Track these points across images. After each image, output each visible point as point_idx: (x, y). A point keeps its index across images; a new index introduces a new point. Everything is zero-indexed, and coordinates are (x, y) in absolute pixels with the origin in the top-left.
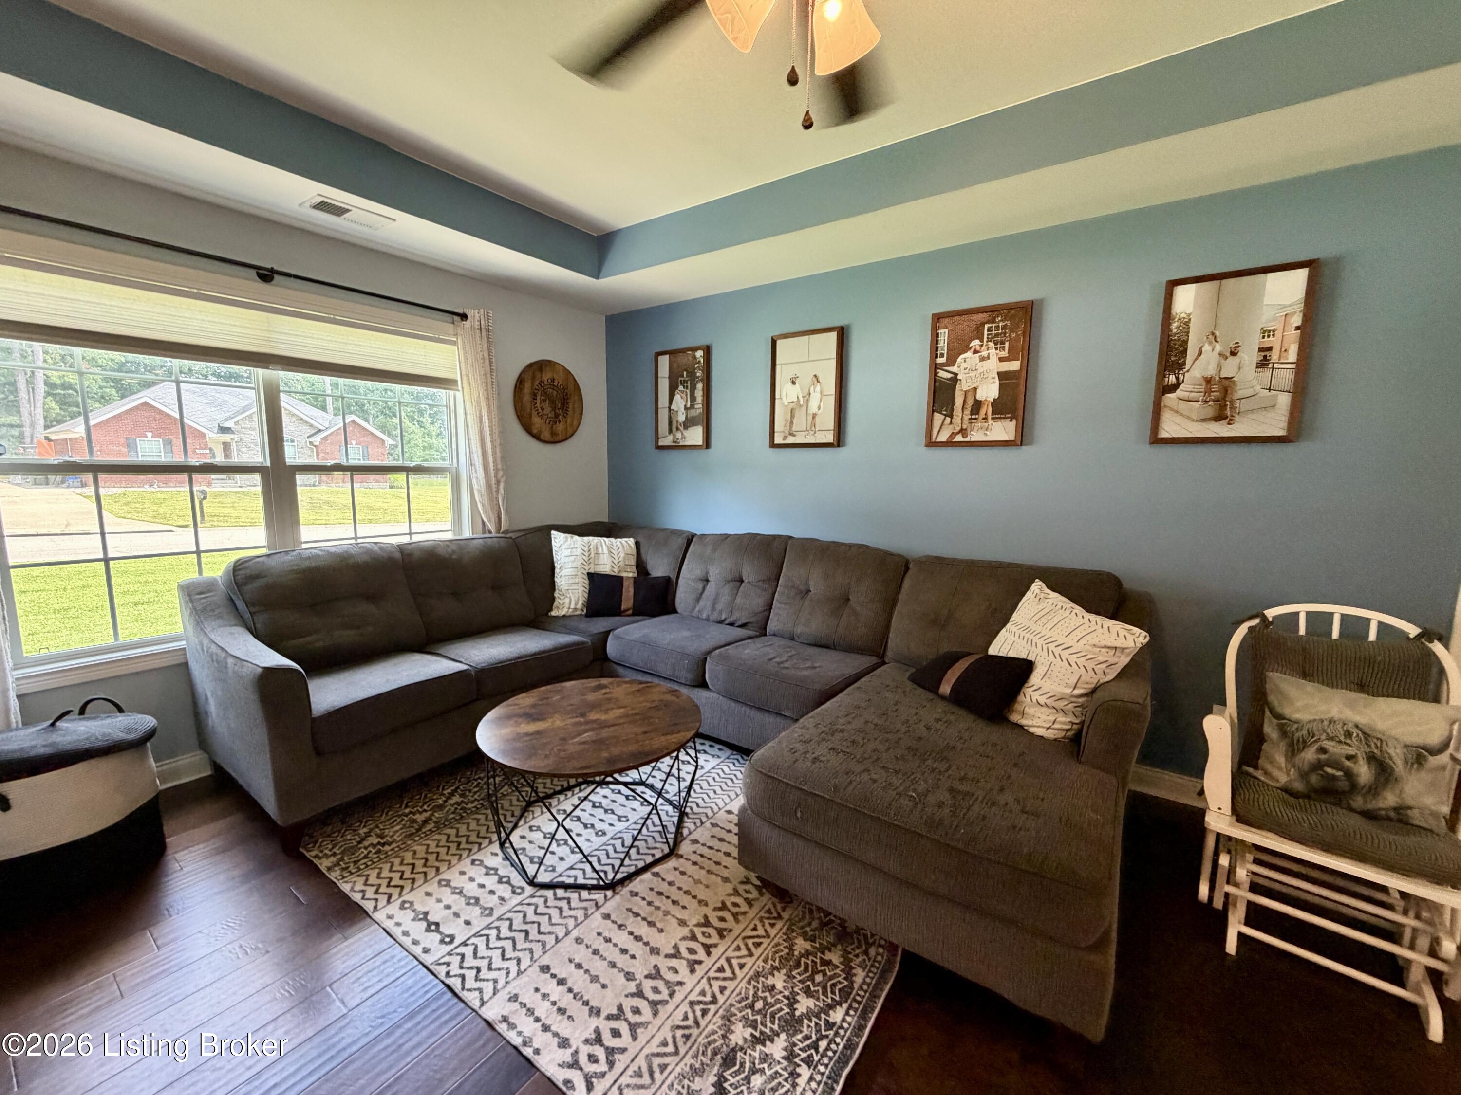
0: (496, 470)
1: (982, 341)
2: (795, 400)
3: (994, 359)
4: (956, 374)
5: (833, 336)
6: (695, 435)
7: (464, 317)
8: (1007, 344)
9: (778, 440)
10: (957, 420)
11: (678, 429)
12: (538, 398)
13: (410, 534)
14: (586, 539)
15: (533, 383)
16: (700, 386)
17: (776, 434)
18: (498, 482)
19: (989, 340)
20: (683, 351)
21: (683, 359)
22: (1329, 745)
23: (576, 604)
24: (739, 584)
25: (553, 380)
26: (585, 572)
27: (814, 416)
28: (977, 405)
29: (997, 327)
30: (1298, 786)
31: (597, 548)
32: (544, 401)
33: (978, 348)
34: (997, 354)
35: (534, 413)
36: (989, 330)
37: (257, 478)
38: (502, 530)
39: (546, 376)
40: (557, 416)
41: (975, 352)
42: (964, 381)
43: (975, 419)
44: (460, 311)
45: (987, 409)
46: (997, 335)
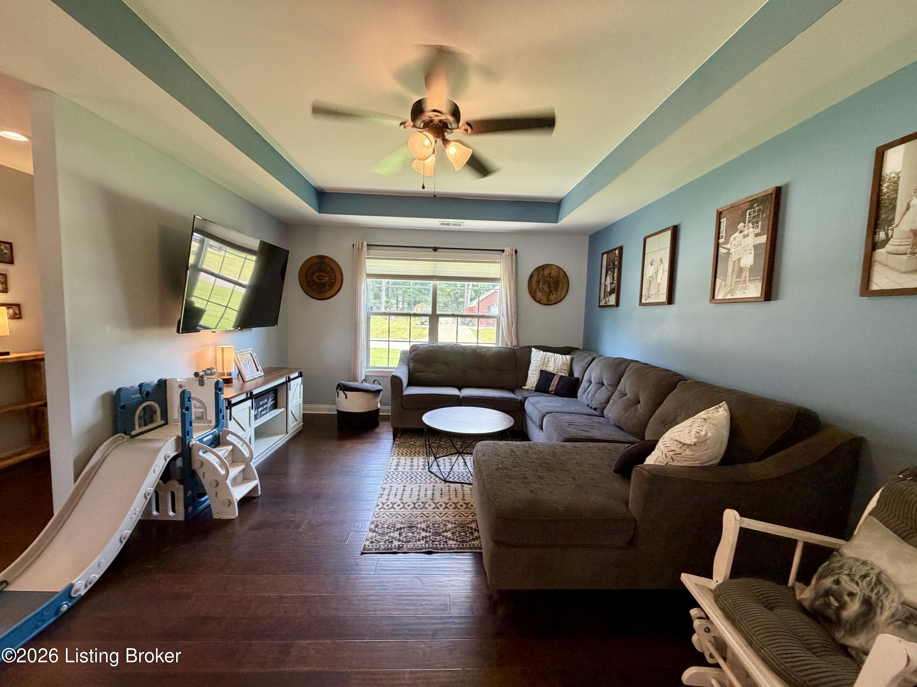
0: (512, 317)
1: (745, 223)
2: (651, 275)
3: (752, 235)
4: (729, 250)
5: (669, 234)
6: (612, 300)
7: (503, 251)
8: (760, 223)
9: (643, 301)
10: (728, 283)
11: (607, 296)
12: (541, 283)
13: (477, 343)
14: (545, 353)
15: (538, 276)
16: (616, 270)
17: (643, 297)
18: (512, 323)
19: (749, 221)
20: (611, 251)
21: (611, 255)
22: (844, 579)
23: (533, 385)
24: (601, 385)
25: (550, 274)
26: (540, 369)
27: (659, 284)
28: (741, 270)
29: (754, 211)
30: (806, 604)
31: (549, 358)
32: (544, 284)
33: (742, 229)
34: (754, 231)
35: (538, 290)
36: (750, 214)
37: (428, 318)
38: (513, 345)
39: (546, 272)
40: (551, 291)
41: (741, 232)
42: (733, 254)
43: (739, 281)
44: (502, 249)
45: (746, 274)
46: (754, 217)
